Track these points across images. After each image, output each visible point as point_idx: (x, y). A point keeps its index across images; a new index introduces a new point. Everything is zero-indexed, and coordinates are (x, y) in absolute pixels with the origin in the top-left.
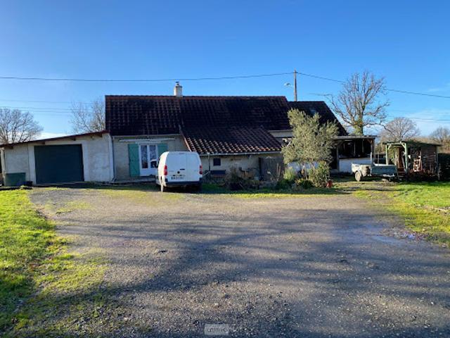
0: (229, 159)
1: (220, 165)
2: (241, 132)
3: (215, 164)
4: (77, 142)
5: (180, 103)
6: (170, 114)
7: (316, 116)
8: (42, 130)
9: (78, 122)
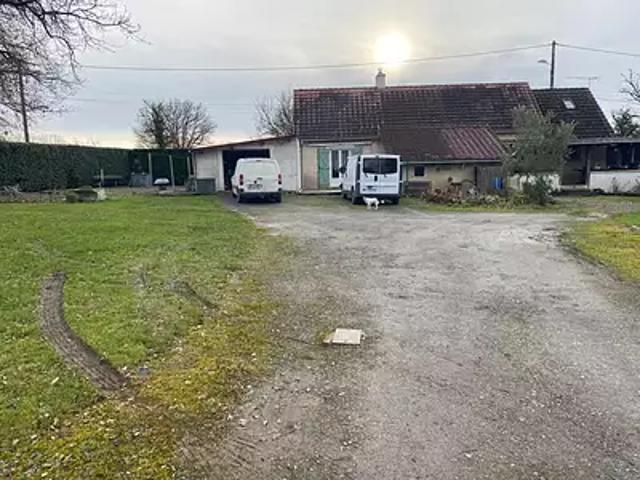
0: (435, 168)
1: (422, 175)
2: (456, 133)
3: (416, 175)
4: (265, 147)
5: (382, 95)
6: (368, 110)
7: (551, 114)
8: (216, 126)
9: (262, 118)
